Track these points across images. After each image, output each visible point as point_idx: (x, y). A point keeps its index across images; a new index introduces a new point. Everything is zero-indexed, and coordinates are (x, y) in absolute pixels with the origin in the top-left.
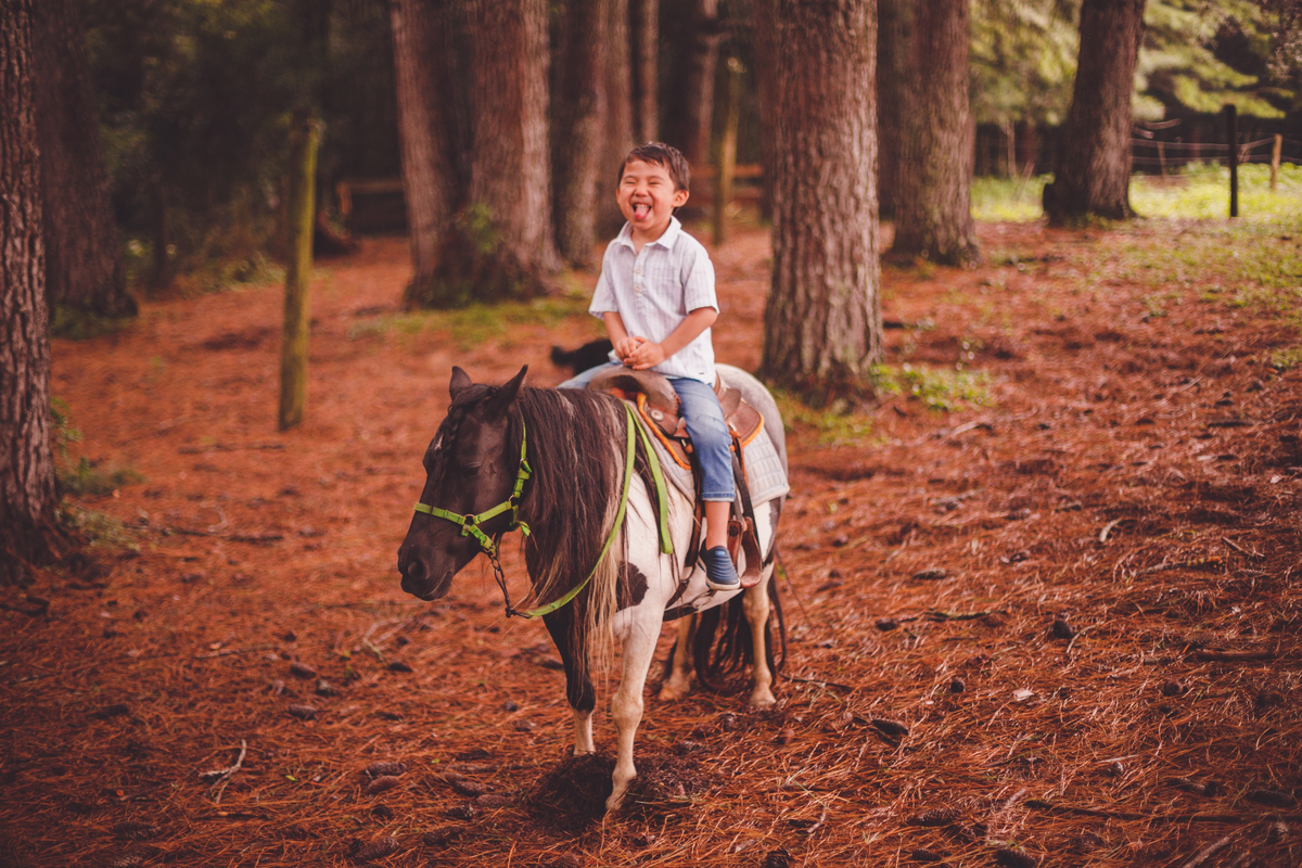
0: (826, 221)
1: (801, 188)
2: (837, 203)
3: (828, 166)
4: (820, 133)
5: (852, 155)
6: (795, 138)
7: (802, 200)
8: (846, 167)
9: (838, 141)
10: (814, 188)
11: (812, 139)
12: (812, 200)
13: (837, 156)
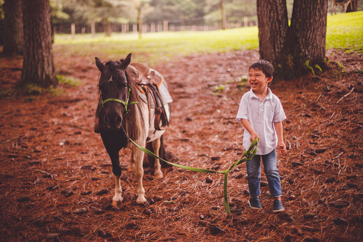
1: (35, 29)
2: (44, 33)
3: (42, 23)
4: (39, 14)
5: (47, 20)
6: (32, 16)
7: (35, 32)
8: (46, 23)
10: (38, 29)
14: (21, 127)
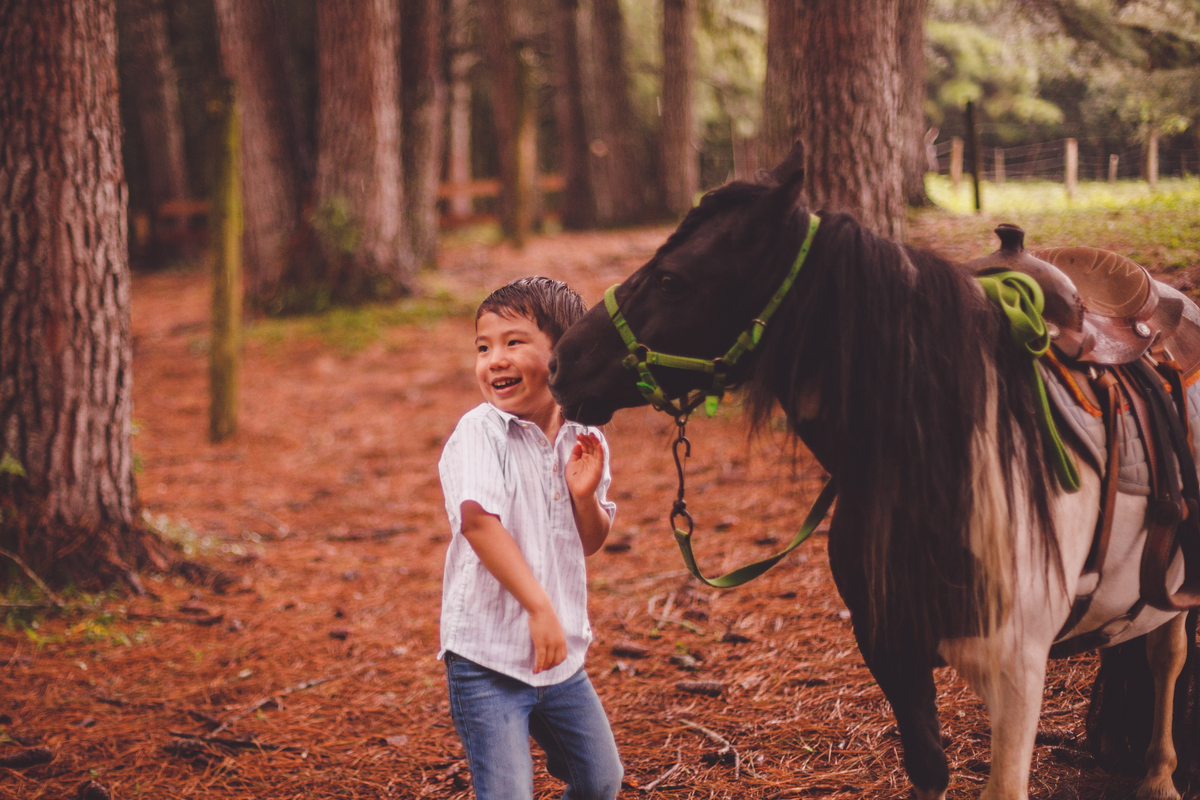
0: (861, 171)
1: (833, 137)
2: (872, 151)
3: (861, 111)
4: (851, 76)
5: (883, 100)
6: (824, 83)
7: (834, 149)
8: (878, 112)
9: (871, 85)
10: (847, 138)
11: (844, 82)
12: (845, 149)
13: (871, 101)
14: (723, 527)
